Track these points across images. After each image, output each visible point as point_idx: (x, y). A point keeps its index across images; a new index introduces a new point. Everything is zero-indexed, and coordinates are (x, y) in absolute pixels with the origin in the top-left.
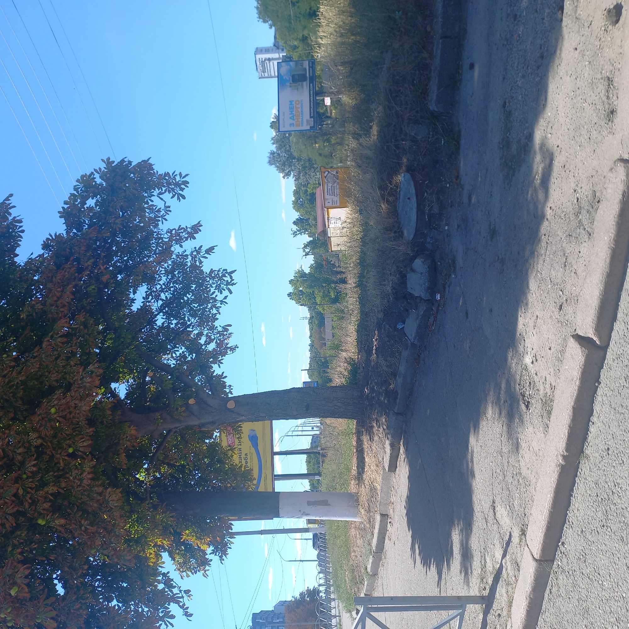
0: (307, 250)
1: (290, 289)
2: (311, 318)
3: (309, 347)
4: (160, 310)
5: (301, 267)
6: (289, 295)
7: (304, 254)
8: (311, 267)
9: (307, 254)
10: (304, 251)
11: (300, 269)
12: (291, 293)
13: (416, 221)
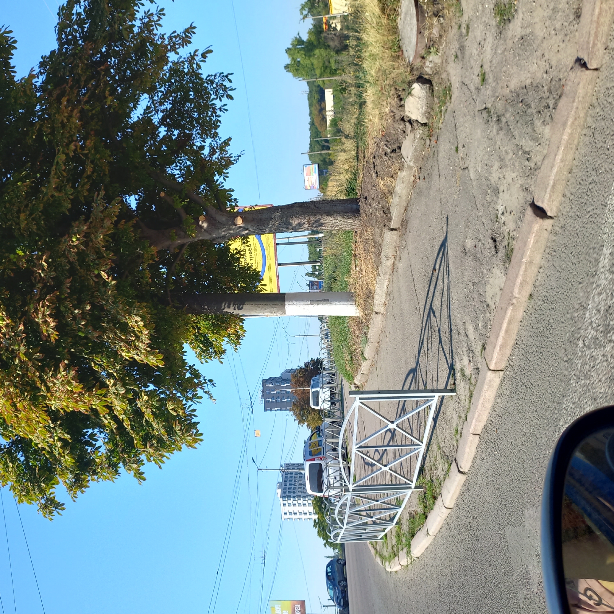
0: (305, 12)
1: (287, 60)
2: (311, 92)
3: (309, 126)
4: (162, 122)
5: (298, 34)
6: (287, 67)
7: (302, 17)
8: (310, 33)
9: (306, 16)
10: (302, 13)
11: (298, 37)
12: (288, 64)
13: (415, 43)
